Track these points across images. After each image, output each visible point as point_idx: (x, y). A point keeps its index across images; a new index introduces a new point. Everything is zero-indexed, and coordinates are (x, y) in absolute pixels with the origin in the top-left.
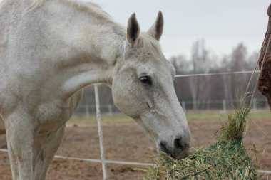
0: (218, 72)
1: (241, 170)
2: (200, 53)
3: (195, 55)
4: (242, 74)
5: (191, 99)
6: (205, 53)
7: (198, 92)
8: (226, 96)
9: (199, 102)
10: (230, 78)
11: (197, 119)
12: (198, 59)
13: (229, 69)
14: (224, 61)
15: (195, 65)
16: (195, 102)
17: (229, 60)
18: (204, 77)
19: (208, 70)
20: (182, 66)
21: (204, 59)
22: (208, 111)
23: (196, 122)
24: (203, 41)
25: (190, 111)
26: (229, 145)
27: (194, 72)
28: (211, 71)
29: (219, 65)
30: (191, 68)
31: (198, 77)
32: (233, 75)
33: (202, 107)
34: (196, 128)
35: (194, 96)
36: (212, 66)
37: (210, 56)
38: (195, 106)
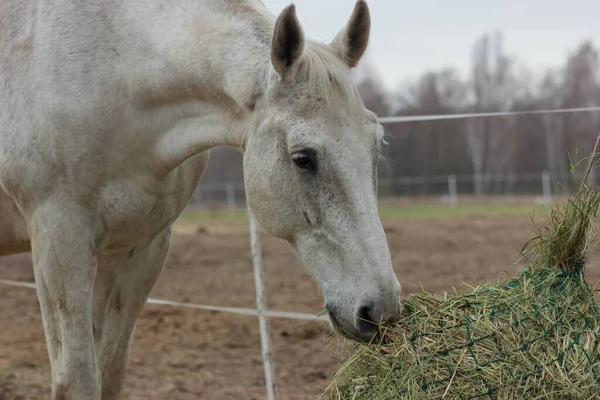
0: (532, 107)
1: (576, 337)
2: (492, 65)
3: (479, 70)
4: (587, 114)
5: (470, 170)
6: (504, 63)
7: (486, 153)
8: (552, 163)
9: (488, 177)
10: (559, 122)
11: (482, 218)
12: (488, 78)
13: (558, 102)
14: (548, 82)
15: (479, 91)
16: (478, 178)
17: (559, 80)
18: (500, 120)
19: (509, 104)
20: (449, 94)
21: (501, 78)
22: (510, 199)
23: (480, 223)
24: (499, 35)
25: (467, 199)
26: (552, 277)
27: (477, 108)
28: (517, 106)
29: (536, 92)
30: (471, 98)
31: (488, 119)
32: (567, 116)
33: (495, 189)
34: (479, 238)
35: (477, 162)
36: (520, 94)
37: (515, 70)
38: (478, 187)
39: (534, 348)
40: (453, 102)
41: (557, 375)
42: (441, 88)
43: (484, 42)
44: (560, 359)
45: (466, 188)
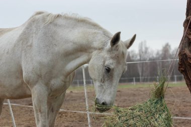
0: (154, 60)
1: (160, 115)
2: (144, 49)
3: (140, 50)
4: (168, 61)
5: (139, 76)
6: (147, 49)
7: (142, 72)
8: (159, 74)
9: (143, 78)
10: (161, 63)
11: (142, 88)
12: (143, 52)
13: (160, 58)
14: (158, 54)
15: (140, 56)
16: (141, 78)
17: (161, 53)
18: (146, 63)
19: (148, 59)
20: (133, 57)
21: (146, 52)
22: (149, 83)
23: (141, 89)
24: (145, 41)
25: (138, 83)
26: (155, 101)
27: (140, 60)
28: (150, 59)
29: (155, 56)
30: (138, 58)
31: (143, 63)
32: (163, 62)
33: (145, 80)
34: (142, 93)
35: (140, 74)
36: (151, 56)
37: (149, 51)
38: (141, 80)
39: (149, 118)
40: (134, 59)
41: (155, 124)
42: (131, 55)
43: (142, 43)
44: (156, 120)
45: (138, 80)
